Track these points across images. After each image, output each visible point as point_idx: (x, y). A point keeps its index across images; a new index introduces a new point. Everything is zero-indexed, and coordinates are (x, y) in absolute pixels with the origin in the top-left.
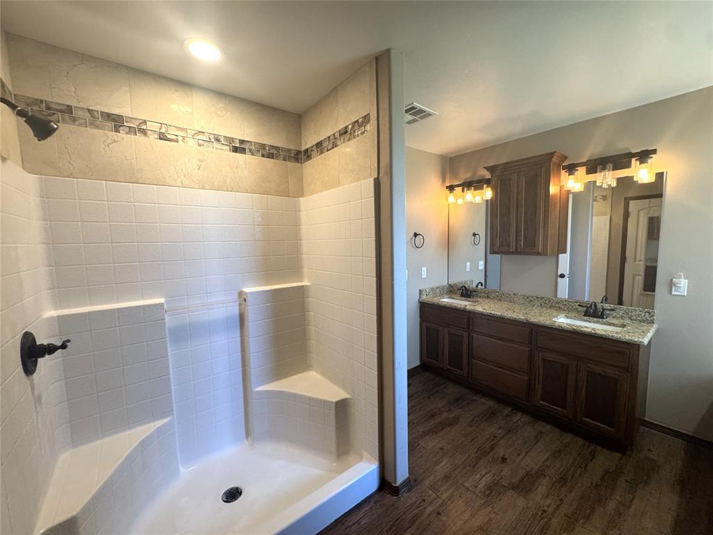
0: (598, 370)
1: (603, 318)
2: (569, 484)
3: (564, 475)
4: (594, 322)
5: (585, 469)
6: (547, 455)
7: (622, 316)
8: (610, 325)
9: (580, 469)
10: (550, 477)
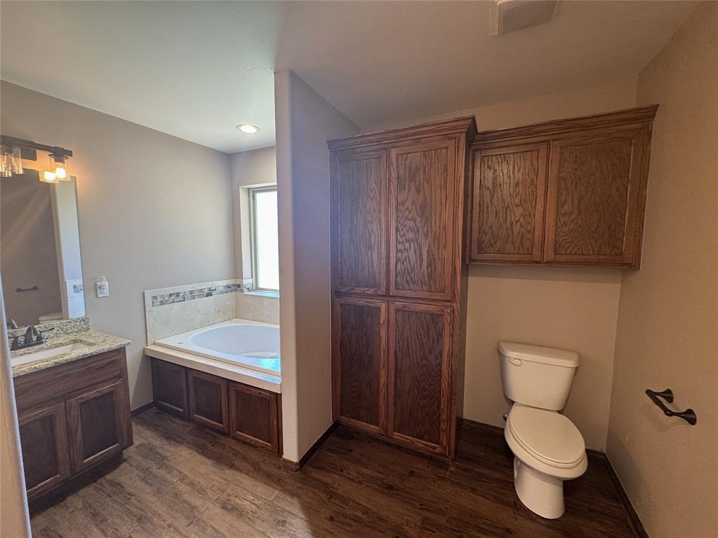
0: (92, 394)
1: (42, 343)
2: (149, 515)
3: (135, 516)
4: (35, 352)
5: (133, 495)
6: (95, 530)
7: (57, 334)
8: (58, 347)
9: (131, 500)
10: (133, 532)
